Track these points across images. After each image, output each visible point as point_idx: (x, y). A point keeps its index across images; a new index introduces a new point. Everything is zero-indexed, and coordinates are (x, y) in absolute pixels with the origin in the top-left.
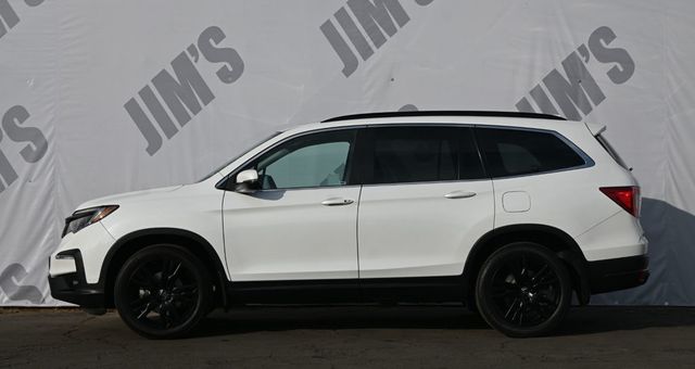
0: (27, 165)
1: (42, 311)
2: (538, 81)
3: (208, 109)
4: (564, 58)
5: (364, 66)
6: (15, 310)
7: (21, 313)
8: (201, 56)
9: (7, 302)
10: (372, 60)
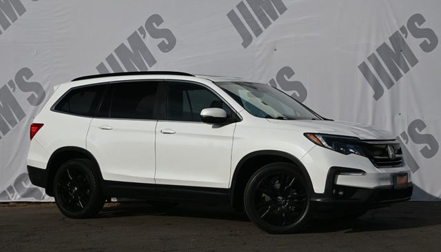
0: (33, 107)
1: (42, 205)
2: (373, 50)
4: (391, 35)
5: (256, 41)
6: (25, 204)
7: (29, 206)
8: (148, 35)
9: (19, 198)
10: (262, 36)
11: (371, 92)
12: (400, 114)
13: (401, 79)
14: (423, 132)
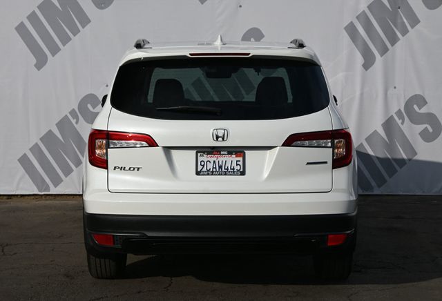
2: (363, 8)
3: (85, 32)
11: (359, 59)
12: (395, 88)
13: (398, 44)
14: (424, 110)
